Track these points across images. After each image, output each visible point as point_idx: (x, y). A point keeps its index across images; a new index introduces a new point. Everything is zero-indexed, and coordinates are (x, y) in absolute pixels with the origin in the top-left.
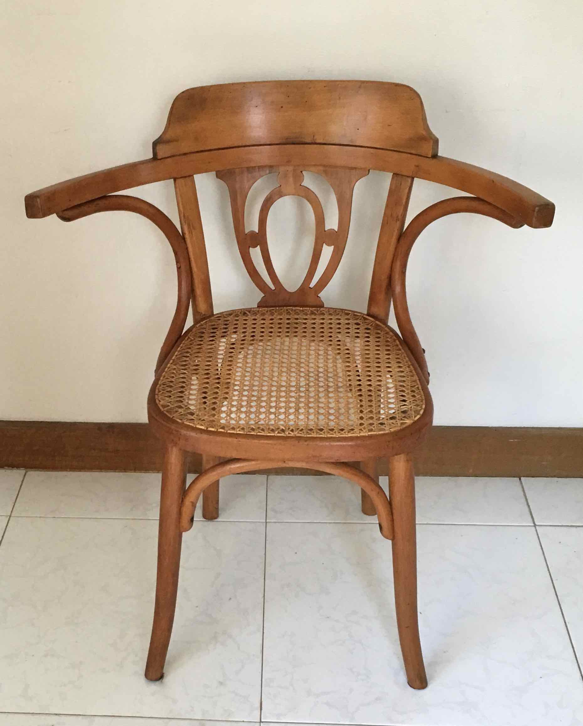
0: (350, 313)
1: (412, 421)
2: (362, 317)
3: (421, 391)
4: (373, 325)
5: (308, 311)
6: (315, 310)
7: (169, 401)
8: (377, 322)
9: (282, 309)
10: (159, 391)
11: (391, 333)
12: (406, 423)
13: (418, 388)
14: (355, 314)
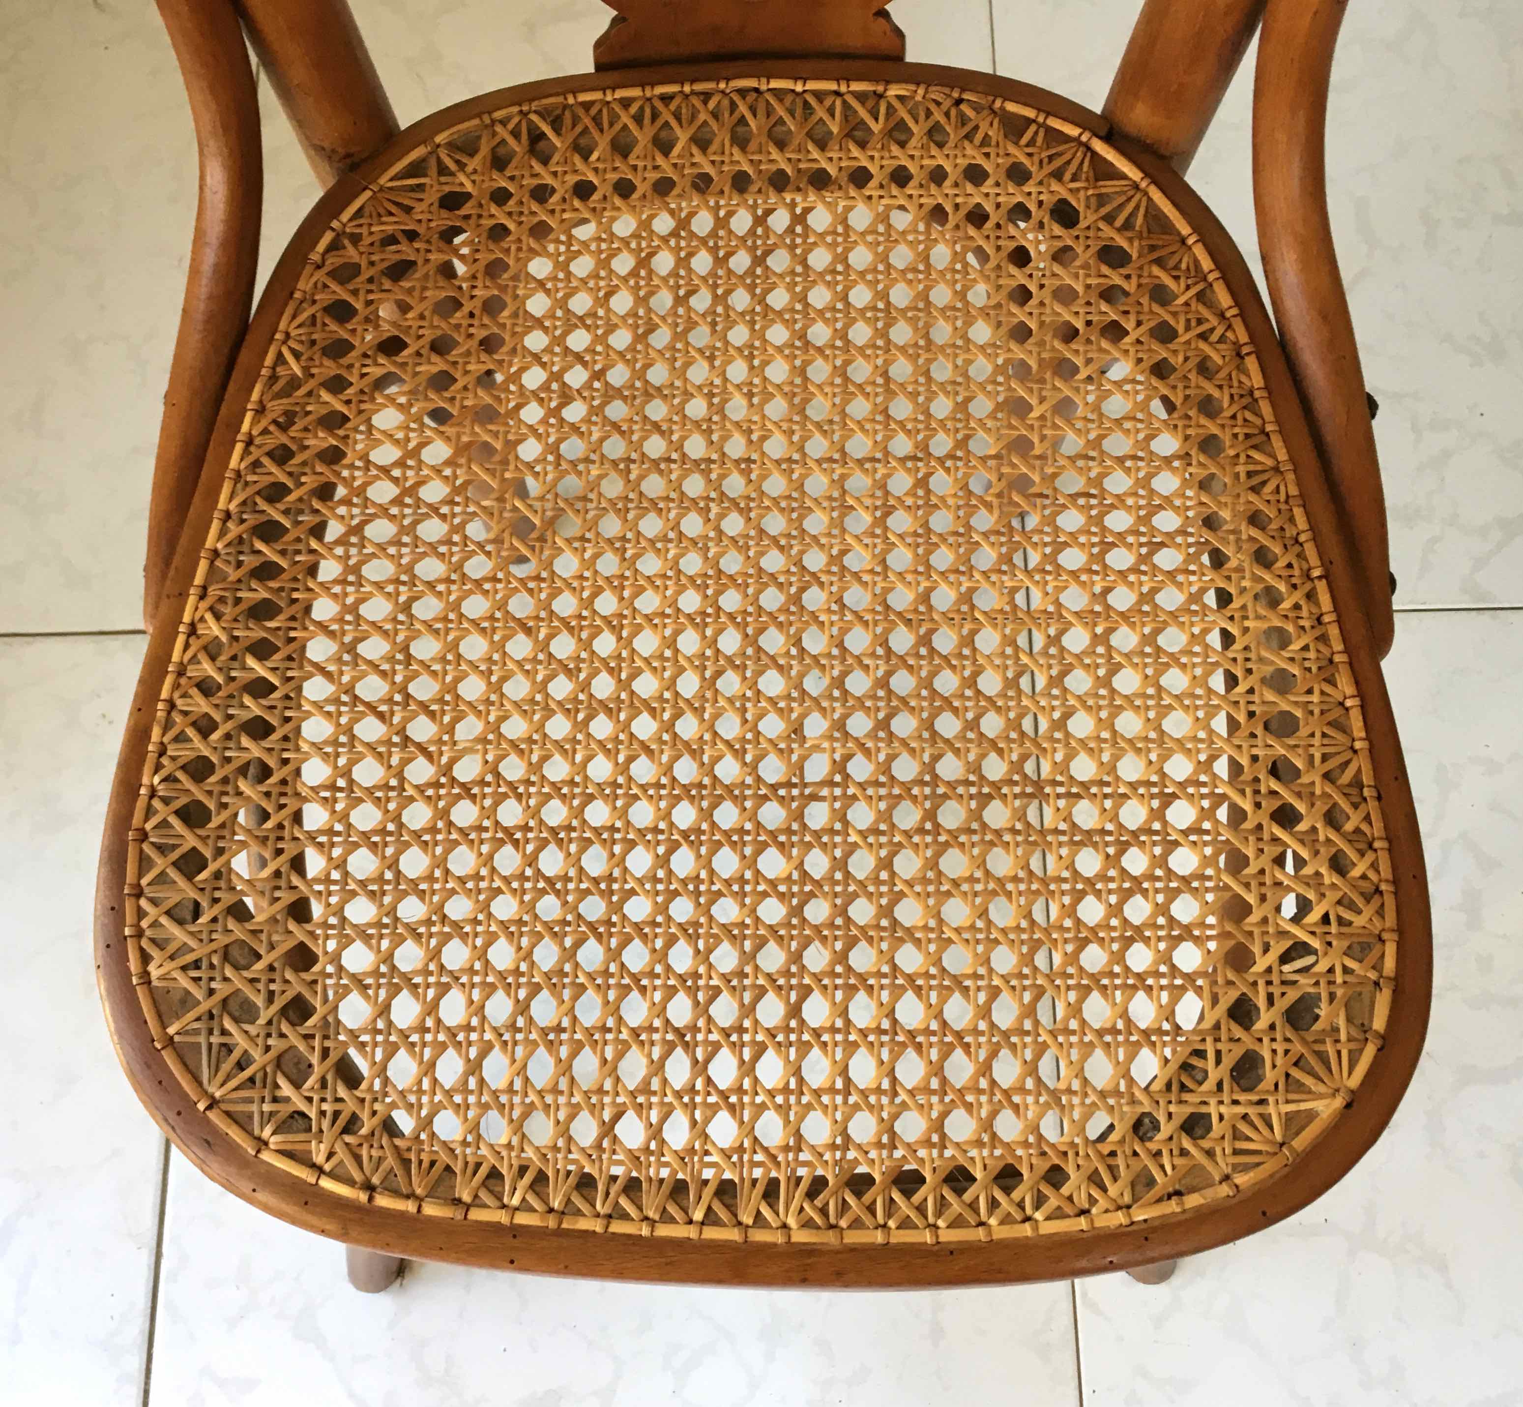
0: (1029, 121)
1: (1338, 1102)
2: (1088, 148)
3: (1372, 806)
4: (1139, 220)
5: (831, 112)
6: (861, 97)
7: (189, 958)
8: (1156, 195)
9: (706, 96)
10: (144, 863)
11: (1224, 298)
12: (1311, 1115)
13: (1357, 783)
14: (1055, 123)
